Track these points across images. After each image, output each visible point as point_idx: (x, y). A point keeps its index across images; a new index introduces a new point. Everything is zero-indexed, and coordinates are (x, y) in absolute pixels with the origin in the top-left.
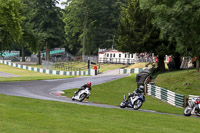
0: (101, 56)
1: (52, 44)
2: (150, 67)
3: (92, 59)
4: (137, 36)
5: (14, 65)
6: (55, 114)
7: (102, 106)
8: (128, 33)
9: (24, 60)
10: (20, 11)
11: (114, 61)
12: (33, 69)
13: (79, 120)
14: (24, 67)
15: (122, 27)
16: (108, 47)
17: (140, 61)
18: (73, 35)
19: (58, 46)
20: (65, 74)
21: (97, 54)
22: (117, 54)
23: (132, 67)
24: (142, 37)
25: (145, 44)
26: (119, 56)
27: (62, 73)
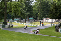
0: (44, 20)
1: (30, 16)
2: (59, 23)
3: (41, 21)
4: (55, 14)
5: (18, 23)
6: (30, 38)
7: (45, 35)
8: (53, 13)
9: (21, 21)
10: (20, 6)
11: (48, 21)
12: (23, 24)
13: (38, 40)
14: (21, 23)
15: (51, 11)
16: (46, 17)
17: (56, 22)
18: (36, 13)
19: (31, 17)
20: (33, 25)
21: (43, 19)
22: (49, 19)
23: (54, 23)
24: (57, 14)
25: (58, 16)
26: (50, 20)
27: (32, 25)
